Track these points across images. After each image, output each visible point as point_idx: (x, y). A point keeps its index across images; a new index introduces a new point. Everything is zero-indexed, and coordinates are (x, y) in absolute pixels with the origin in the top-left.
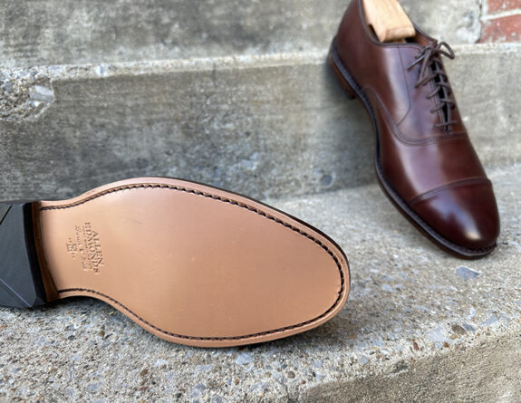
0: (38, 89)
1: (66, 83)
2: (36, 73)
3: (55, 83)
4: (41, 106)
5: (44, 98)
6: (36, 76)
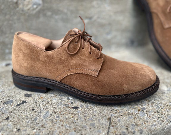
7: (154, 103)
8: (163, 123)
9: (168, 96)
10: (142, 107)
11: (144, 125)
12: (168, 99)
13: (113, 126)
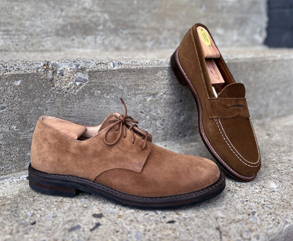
0: (80, 74)
1: (95, 72)
2: (79, 65)
3: (90, 72)
4: (81, 85)
5: (82, 80)
6: (79, 67)
7: (264, 204)
8: (279, 225)
9: (279, 194)
10: (252, 211)
11: (259, 230)
12: (280, 197)
13: (225, 235)
